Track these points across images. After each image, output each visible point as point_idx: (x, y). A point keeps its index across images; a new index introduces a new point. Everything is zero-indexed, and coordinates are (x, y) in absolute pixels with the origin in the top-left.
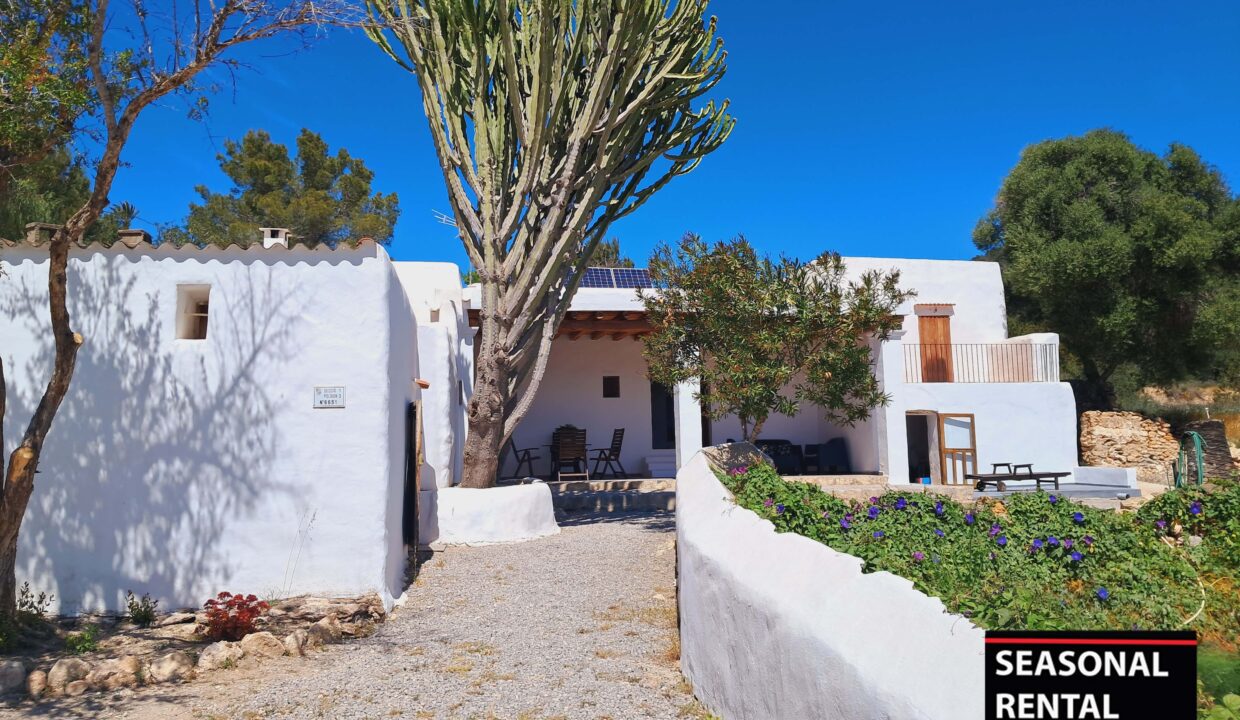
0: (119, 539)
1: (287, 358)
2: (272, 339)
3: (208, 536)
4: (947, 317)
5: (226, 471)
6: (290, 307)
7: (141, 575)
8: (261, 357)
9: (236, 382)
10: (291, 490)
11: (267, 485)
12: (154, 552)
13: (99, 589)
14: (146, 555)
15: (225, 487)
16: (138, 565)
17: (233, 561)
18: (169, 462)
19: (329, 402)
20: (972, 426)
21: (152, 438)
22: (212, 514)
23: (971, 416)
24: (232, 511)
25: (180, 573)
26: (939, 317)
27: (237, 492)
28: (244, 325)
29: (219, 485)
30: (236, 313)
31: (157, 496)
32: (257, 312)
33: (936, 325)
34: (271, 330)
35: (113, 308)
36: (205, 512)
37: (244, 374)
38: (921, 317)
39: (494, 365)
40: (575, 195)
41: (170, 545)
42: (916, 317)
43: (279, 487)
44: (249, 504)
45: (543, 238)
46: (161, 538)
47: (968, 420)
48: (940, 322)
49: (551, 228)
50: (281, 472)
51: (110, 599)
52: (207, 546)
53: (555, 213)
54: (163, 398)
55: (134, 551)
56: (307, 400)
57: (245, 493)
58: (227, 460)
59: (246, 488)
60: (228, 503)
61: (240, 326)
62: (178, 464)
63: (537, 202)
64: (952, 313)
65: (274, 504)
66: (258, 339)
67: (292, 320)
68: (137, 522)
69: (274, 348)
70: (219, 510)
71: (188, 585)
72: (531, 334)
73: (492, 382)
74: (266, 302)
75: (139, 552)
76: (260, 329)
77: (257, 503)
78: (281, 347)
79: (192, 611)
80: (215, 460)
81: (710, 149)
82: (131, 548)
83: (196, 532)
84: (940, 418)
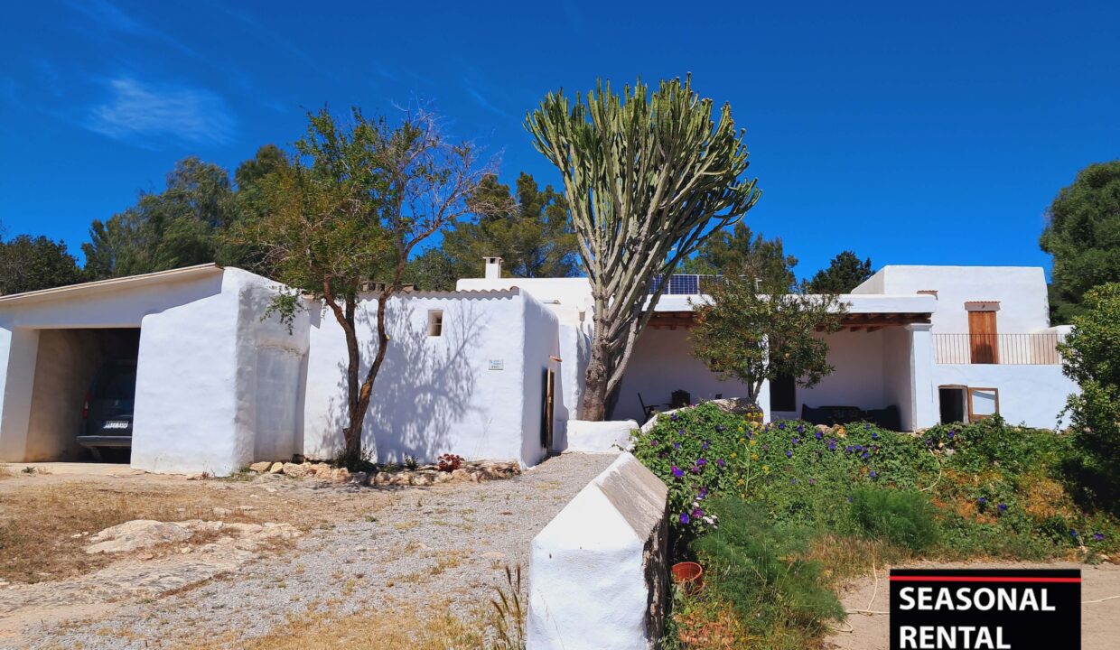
0: (403, 429)
1: (478, 346)
2: (472, 337)
3: (441, 430)
4: (994, 312)
5: (450, 400)
6: (480, 322)
7: (413, 446)
8: (467, 346)
9: (456, 357)
10: (480, 410)
11: (469, 407)
12: (418, 436)
13: (394, 453)
14: (415, 437)
15: (450, 407)
16: (411, 442)
17: (452, 442)
18: (425, 394)
19: (496, 366)
20: (996, 398)
21: (418, 382)
22: (444, 419)
23: (996, 390)
24: (453, 418)
25: (429, 446)
26: (987, 312)
27: (455, 410)
28: (460, 330)
29: (447, 406)
30: (455, 324)
31: (420, 410)
32: (465, 324)
33: (983, 318)
34: (471, 333)
35: (404, 321)
36: (441, 418)
37: (459, 353)
38: (970, 312)
39: (600, 348)
40: (649, 246)
41: (425, 434)
42: (967, 312)
43: (474, 408)
44: (460, 416)
45: (630, 272)
46: (421, 430)
47: (993, 393)
48: (987, 316)
49: (634, 266)
50: (475, 401)
51: (399, 457)
52: (441, 434)
53: (637, 257)
54: (423, 366)
55: (410, 435)
56: (487, 365)
57: (458, 409)
58: (451, 395)
59: (460, 408)
60: (451, 415)
61: (458, 330)
62: (429, 396)
63: (629, 250)
64: (999, 309)
65: (472, 416)
66: (465, 337)
67: (481, 328)
68: (411, 421)
69: (472, 341)
70: (447, 419)
71: (432, 453)
72: (622, 331)
73: (599, 359)
74: (469, 319)
75: (412, 436)
76: (466, 331)
77: (464, 415)
78: (476, 341)
79: (433, 464)
80: (445, 394)
81: (746, 209)
82: (408, 433)
83: (437, 426)
84: (971, 391)
